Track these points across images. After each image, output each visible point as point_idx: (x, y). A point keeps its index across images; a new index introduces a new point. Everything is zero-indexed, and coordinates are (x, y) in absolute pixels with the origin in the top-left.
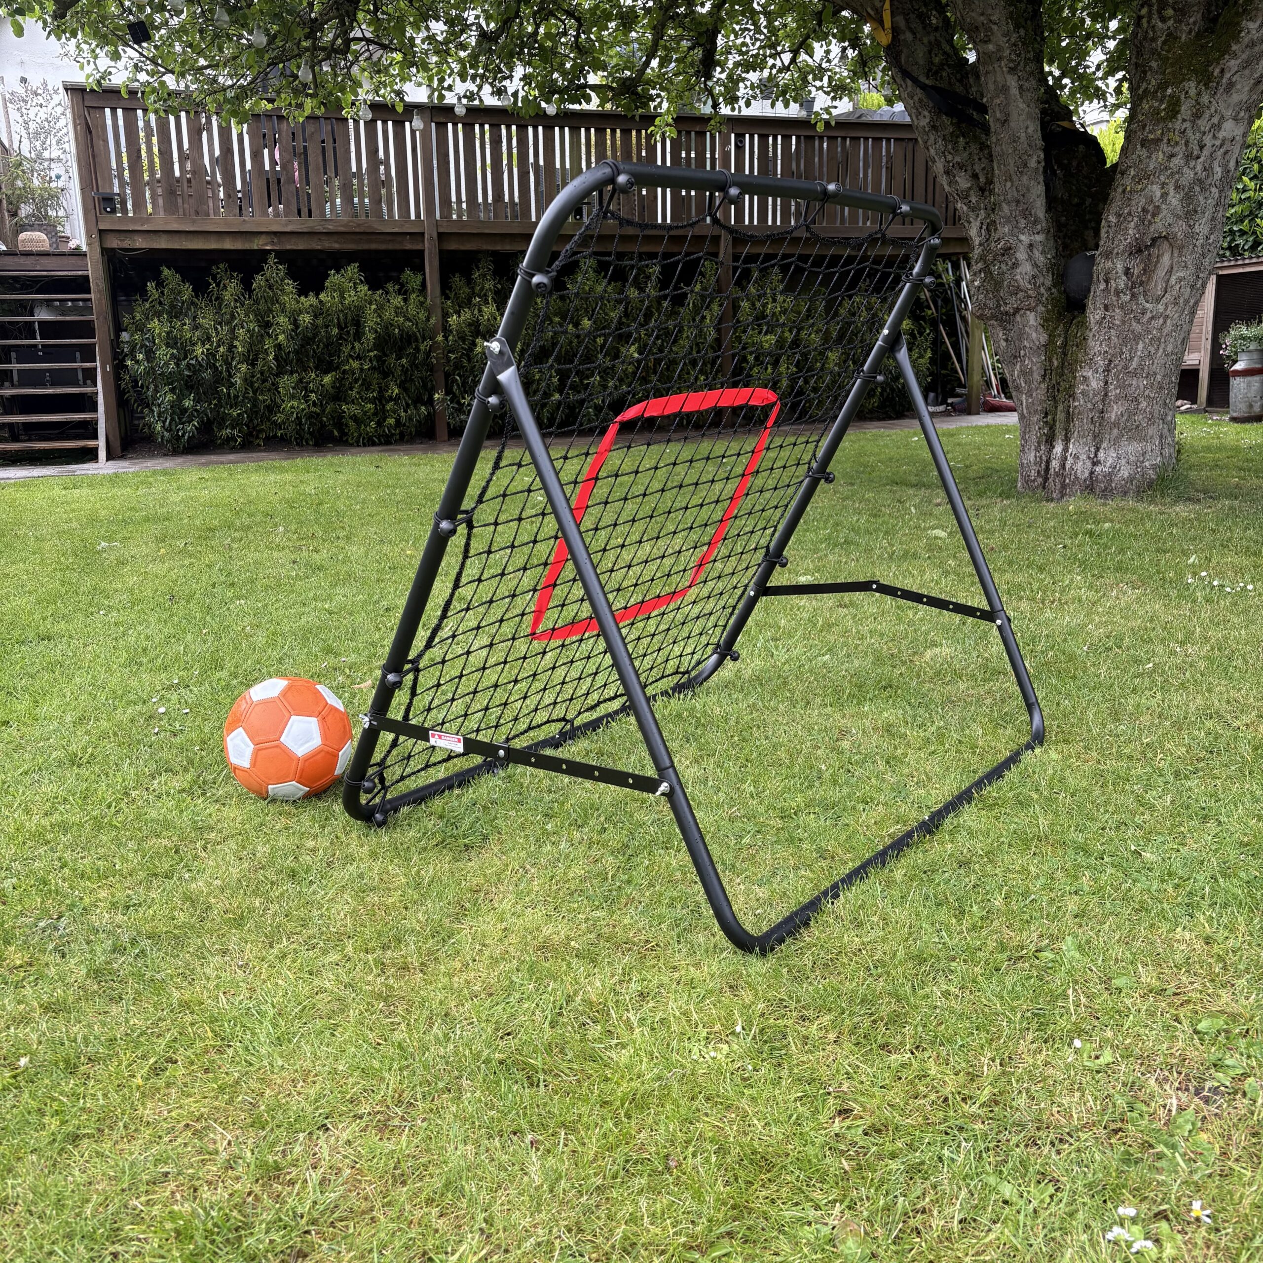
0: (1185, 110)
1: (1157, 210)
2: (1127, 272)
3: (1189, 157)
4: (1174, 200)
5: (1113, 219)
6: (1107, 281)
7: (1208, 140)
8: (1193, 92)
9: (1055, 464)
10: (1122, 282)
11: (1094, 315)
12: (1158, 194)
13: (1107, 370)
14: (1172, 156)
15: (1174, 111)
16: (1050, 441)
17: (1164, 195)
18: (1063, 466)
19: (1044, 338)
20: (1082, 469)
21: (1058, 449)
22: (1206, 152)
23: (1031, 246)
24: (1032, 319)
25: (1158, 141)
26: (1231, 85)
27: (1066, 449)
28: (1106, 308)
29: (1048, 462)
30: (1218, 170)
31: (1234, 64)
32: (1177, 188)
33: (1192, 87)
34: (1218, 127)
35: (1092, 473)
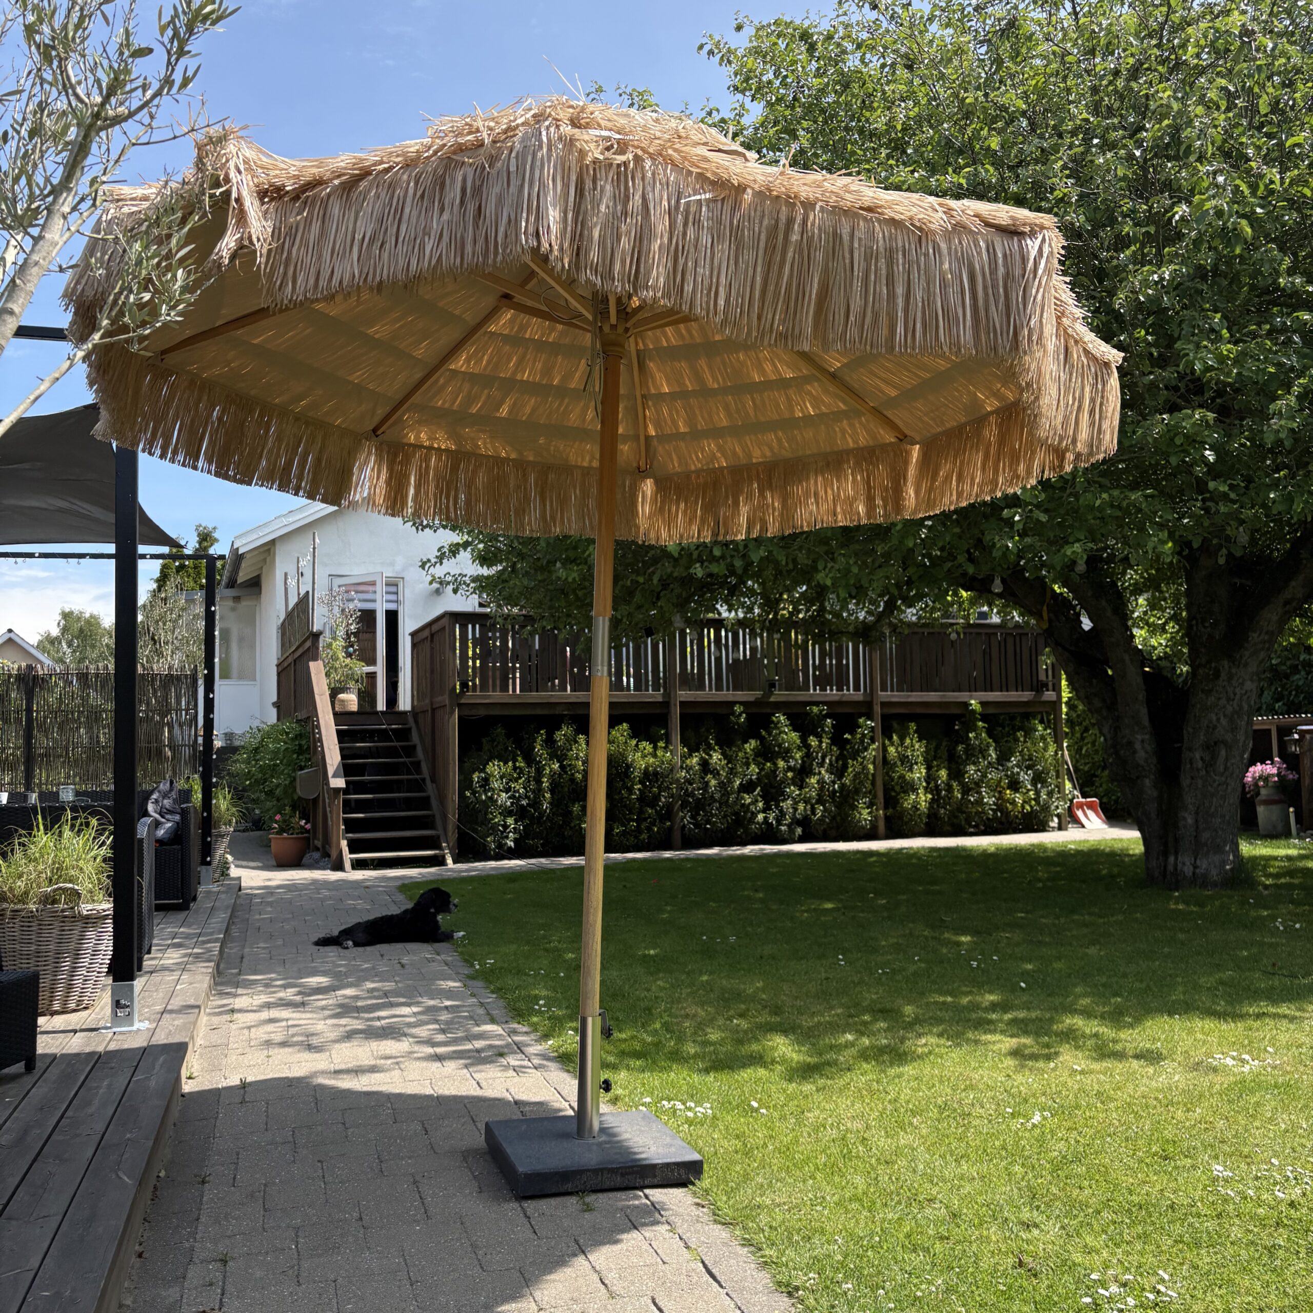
0: (1223, 675)
1: (1215, 727)
2: (1202, 759)
3: (1229, 700)
4: (1224, 721)
5: (1191, 730)
6: (1191, 764)
7: (1238, 691)
8: (1226, 667)
9: (1170, 868)
10: (1200, 764)
11: (1185, 782)
12: (1214, 718)
13: (1197, 813)
14: (1219, 699)
15: (1217, 675)
16: (1166, 854)
17: (1218, 720)
18: (1176, 869)
19: (1155, 794)
20: (1188, 870)
21: (1172, 859)
22: (1238, 697)
23: (1143, 741)
24: (1147, 782)
25: (1211, 691)
26: (1246, 665)
27: (1176, 859)
28: (1192, 778)
29: (1165, 867)
30: (1246, 707)
31: (1247, 653)
32: (1225, 716)
33: (1225, 663)
34: (1242, 684)
35: (1194, 873)
